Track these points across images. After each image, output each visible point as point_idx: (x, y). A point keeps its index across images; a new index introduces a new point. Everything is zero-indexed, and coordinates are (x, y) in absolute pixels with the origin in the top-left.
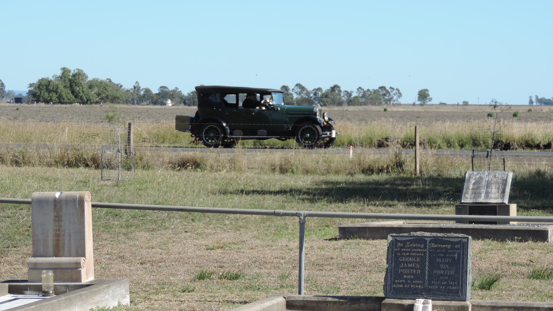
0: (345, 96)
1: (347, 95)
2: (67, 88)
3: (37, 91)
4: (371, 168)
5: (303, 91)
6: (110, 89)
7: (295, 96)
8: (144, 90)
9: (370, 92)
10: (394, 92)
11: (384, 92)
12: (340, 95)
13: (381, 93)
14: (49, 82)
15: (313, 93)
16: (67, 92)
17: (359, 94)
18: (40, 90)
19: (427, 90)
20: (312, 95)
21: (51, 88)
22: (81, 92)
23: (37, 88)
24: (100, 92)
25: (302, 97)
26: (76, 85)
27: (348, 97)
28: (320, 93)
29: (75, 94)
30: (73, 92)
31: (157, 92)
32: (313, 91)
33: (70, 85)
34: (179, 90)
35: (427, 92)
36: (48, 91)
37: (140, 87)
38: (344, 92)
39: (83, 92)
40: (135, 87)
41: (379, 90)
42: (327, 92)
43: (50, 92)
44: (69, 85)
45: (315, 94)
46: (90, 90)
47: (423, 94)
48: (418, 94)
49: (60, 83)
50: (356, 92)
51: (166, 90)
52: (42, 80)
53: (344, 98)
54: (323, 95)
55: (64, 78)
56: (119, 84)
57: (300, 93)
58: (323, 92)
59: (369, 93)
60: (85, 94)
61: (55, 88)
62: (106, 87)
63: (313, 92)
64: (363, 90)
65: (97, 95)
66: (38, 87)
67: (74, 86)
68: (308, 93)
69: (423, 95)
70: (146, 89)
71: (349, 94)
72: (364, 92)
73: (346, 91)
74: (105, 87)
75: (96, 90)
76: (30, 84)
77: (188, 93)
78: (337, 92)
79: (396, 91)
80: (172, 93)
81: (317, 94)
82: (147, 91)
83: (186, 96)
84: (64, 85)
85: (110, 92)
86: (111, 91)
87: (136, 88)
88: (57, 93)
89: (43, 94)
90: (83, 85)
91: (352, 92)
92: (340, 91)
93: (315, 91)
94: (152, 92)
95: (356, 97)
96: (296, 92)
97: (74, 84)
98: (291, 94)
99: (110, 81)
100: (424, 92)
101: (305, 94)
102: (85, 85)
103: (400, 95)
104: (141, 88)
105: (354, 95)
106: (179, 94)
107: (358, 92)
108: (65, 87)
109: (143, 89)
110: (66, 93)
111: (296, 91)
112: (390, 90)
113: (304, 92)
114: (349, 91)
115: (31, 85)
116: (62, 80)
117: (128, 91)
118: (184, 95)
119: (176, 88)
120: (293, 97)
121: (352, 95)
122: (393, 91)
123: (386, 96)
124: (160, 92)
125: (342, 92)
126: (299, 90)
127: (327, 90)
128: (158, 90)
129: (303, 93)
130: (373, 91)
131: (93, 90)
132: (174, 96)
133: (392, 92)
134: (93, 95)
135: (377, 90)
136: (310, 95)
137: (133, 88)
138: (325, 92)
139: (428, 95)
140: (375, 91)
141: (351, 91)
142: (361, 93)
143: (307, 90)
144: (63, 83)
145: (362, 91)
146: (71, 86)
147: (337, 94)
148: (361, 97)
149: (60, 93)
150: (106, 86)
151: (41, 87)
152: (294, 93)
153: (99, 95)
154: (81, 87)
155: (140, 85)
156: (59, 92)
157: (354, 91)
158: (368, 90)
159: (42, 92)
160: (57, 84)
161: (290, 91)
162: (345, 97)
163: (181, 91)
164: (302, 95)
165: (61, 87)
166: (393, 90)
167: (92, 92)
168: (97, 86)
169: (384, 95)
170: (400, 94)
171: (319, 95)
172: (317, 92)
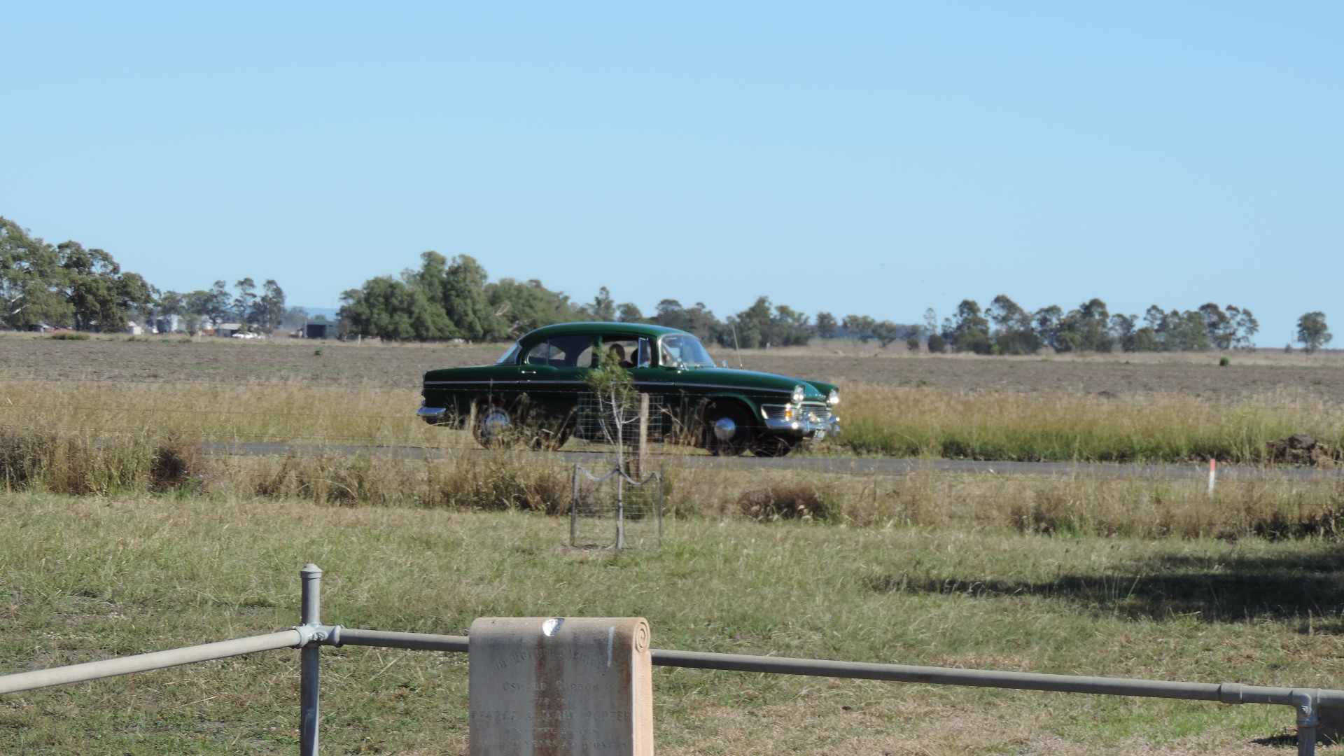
0: (1117, 327)
1: (1121, 325)
2: (435, 301)
3: (364, 309)
4: (1281, 520)
5: (1013, 314)
6: (540, 305)
7: (993, 327)
8: (621, 309)
9: (1180, 319)
10: (1239, 318)
11: (1215, 318)
12: (1104, 326)
13: (1206, 321)
14: (393, 287)
15: (1038, 320)
16: (435, 311)
17: (1152, 322)
18: (369, 307)
19: (1319, 314)
20: (1034, 324)
21: (395, 302)
22: (470, 312)
23: (363, 302)
24: (516, 312)
25: (1010, 328)
26: (458, 296)
27: (1124, 329)
28: (1055, 321)
29: (456, 317)
30: (450, 312)
31: (655, 313)
32: (1038, 313)
33: (444, 294)
34: (706, 310)
35: (1320, 319)
36: (390, 309)
37: (612, 302)
38: (1114, 316)
39: (475, 312)
40: (599, 302)
41: (1202, 312)
42: (1072, 317)
43: (392, 311)
44: (441, 295)
45: (1043, 322)
46: (491, 308)
47: (1310, 324)
48: (1300, 325)
49: (419, 289)
50: (1145, 319)
51: (676, 308)
52: (376, 281)
53: (1115, 333)
54: (1061, 325)
55: (429, 279)
56: (561, 293)
57: (1005, 320)
58: (1063, 317)
59: (1176, 320)
60: (479, 319)
61: (406, 303)
62: (532, 301)
63: (1038, 316)
64: (1161, 312)
65: (509, 320)
66: (367, 300)
67: (453, 298)
68: (1025, 319)
69: (1312, 328)
70: (626, 306)
71: (1127, 323)
72: (1164, 318)
73: (1120, 316)
74: (528, 301)
75: (506, 307)
76: (346, 293)
77: (729, 318)
78: (1097, 317)
79: (1244, 317)
80: (688, 317)
81: (1048, 323)
82: (630, 312)
83: (724, 325)
84: (431, 294)
85: (540, 314)
86: (543, 310)
87: (603, 304)
88: (410, 313)
89: (376, 316)
90: (476, 295)
91: (1135, 317)
92: (1104, 315)
93: (1043, 314)
94: (640, 315)
95: (1144, 331)
96: (994, 318)
97: (453, 293)
98: (984, 322)
99: (538, 284)
100: (1315, 321)
101: (1018, 321)
102: (479, 294)
103: (1253, 326)
104: (614, 305)
105: (1139, 324)
106: (708, 319)
107: (1149, 317)
108: (432, 299)
109: (619, 306)
110: (433, 314)
111: (995, 315)
112: (1228, 314)
113: (1017, 316)
114: (1127, 315)
115: (348, 295)
116: (425, 281)
117: (583, 310)
118: (718, 321)
119: (698, 304)
120: (988, 328)
121: (1133, 326)
122: (1236, 315)
123: (1219, 329)
124: (662, 313)
125: (1110, 318)
126: (1002, 313)
127: (1071, 312)
128: (657, 308)
129: (1012, 319)
130: (1185, 316)
131: (500, 307)
132: (696, 324)
133: (1233, 317)
134: (500, 319)
135: (1196, 313)
136: (1029, 324)
137: (594, 303)
138: (1068, 317)
139: (1324, 327)
140: (1191, 316)
141: (1131, 316)
142: (1156, 319)
143: (1021, 311)
144: (427, 291)
145: (1159, 316)
146: (446, 298)
147: (1098, 323)
148: (1157, 331)
149: (419, 313)
150: (530, 298)
151: (372, 300)
152: (989, 318)
153: (513, 319)
154: (469, 301)
155: (612, 297)
156: (417, 311)
157: (1137, 314)
158: (1175, 313)
159: (376, 311)
160: (410, 291)
161: (982, 315)
162: (1116, 330)
163: (710, 312)
164: (1011, 323)
165: (421, 299)
166: (1234, 312)
167: (496, 312)
168: (509, 298)
169: (1214, 325)
170: (1253, 321)
171: (1051, 324)
172: (1048, 317)
